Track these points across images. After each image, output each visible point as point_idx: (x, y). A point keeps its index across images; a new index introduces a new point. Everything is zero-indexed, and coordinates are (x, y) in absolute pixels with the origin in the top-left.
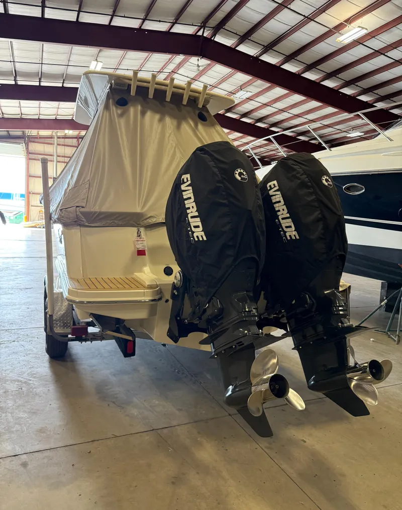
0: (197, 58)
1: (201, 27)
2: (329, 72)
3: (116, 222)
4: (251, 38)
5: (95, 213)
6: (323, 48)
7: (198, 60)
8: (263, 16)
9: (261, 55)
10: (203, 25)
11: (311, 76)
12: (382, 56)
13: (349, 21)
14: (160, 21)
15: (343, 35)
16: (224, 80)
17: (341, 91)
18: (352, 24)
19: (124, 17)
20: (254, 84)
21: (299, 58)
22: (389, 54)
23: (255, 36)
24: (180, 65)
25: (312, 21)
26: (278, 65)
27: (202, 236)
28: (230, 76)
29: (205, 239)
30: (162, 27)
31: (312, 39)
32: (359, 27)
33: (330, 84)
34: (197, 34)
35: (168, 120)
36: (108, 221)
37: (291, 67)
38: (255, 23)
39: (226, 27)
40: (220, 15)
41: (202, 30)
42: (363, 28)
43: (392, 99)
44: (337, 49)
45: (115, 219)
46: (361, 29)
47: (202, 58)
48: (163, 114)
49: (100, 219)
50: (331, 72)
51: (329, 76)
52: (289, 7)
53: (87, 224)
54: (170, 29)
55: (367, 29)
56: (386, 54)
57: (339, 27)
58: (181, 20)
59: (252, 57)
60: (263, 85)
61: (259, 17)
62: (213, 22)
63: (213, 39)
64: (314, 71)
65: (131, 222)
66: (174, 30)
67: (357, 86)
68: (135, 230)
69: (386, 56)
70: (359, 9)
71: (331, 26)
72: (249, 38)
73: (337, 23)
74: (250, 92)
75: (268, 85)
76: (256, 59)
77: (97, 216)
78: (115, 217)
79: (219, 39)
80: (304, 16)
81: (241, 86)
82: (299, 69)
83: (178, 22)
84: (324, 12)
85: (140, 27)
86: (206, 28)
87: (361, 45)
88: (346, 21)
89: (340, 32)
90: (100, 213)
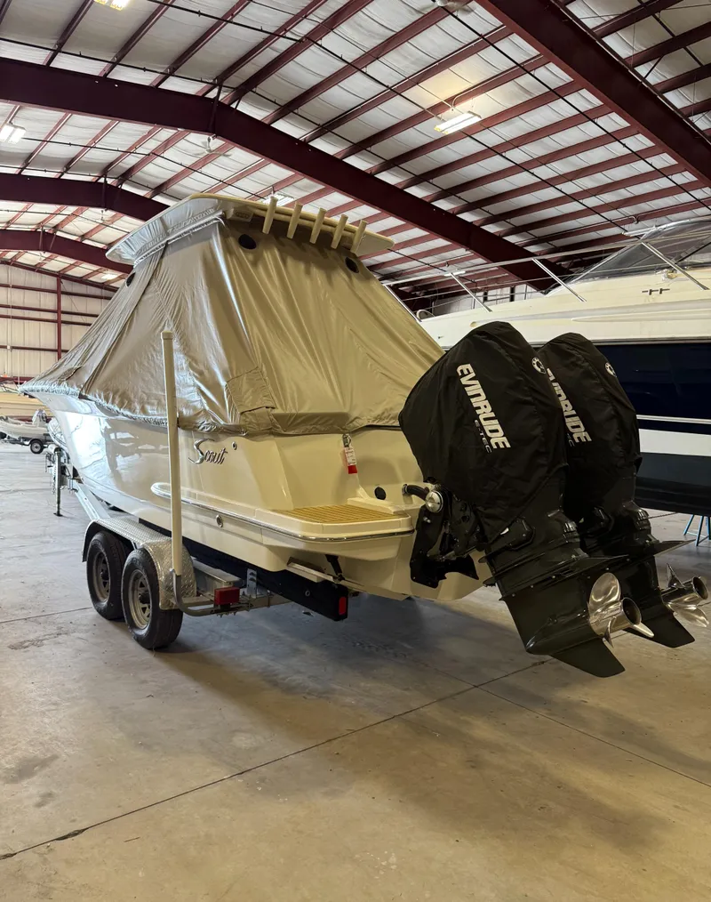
0: (207, 136)
1: (213, 86)
2: (417, 174)
3: (318, 427)
4: (299, 111)
5: (291, 415)
6: (413, 137)
7: (209, 140)
8: (320, 80)
9: (313, 138)
10: (219, 82)
11: (389, 178)
12: (498, 156)
13: (453, 101)
14: (145, 69)
15: (444, 121)
16: (245, 173)
17: (435, 204)
18: (458, 107)
19: (80, 56)
20: (298, 184)
21: (374, 148)
22: (508, 154)
23: (305, 109)
24: (167, 144)
25: (398, 96)
26: (339, 157)
27: (503, 443)
28: (257, 168)
29: (508, 445)
30: (145, 79)
31: (395, 122)
32: (469, 112)
33: (417, 192)
34: (207, 96)
35: (315, 271)
36: (308, 427)
37: (359, 162)
38: (308, 88)
39: (257, 90)
40: (249, 69)
41: (216, 90)
42: (475, 114)
43: (508, 220)
44: (432, 140)
45: (316, 423)
46: (472, 115)
47: (216, 137)
48: (307, 263)
49: (299, 424)
50: (423, 174)
51: (417, 180)
52: (364, 70)
53: (283, 432)
54: (160, 83)
55: (479, 116)
56: (504, 154)
57: (438, 109)
58: (181, 70)
59: (297, 140)
60: (311, 187)
61: (315, 81)
62: (237, 79)
63: (234, 106)
64: (394, 171)
65: (336, 427)
66: (165, 86)
67: (459, 198)
68: (340, 437)
69: (504, 157)
70: (468, 86)
71: (426, 106)
72: (296, 111)
73: (436, 101)
74: (289, 196)
75: (321, 187)
76: (303, 145)
77: (295, 420)
78: (316, 420)
79: (244, 107)
80: (387, 87)
81: (274, 186)
82: (372, 166)
83: (176, 73)
84: (418, 84)
85: (106, 75)
86: (223, 88)
87: (468, 138)
88: (450, 100)
89: (440, 116)
90: (298, 416)
